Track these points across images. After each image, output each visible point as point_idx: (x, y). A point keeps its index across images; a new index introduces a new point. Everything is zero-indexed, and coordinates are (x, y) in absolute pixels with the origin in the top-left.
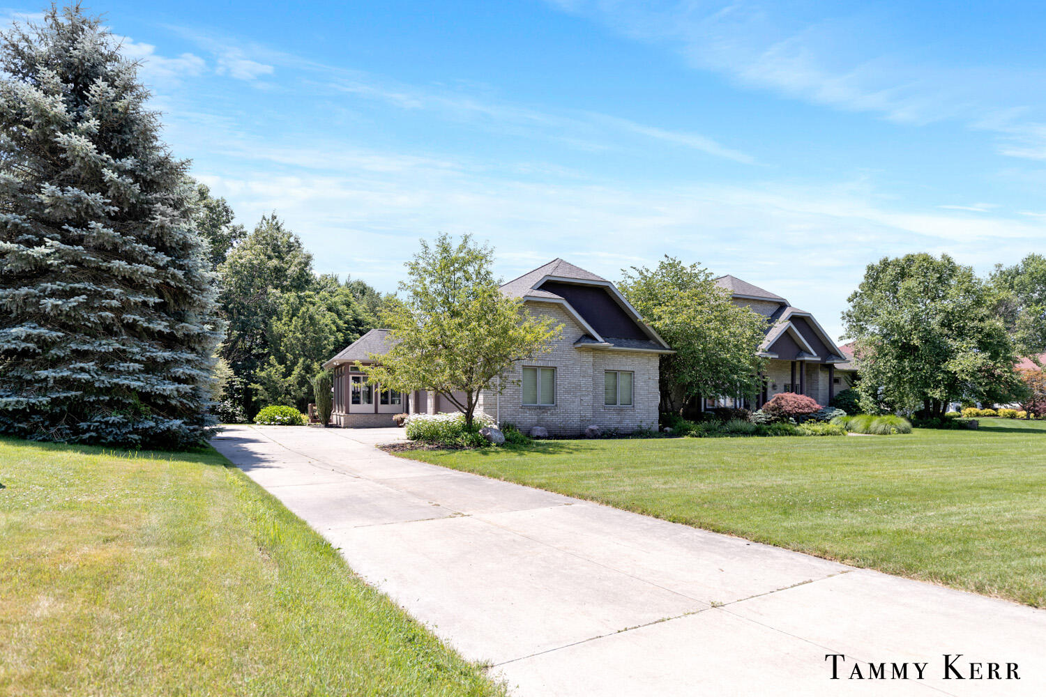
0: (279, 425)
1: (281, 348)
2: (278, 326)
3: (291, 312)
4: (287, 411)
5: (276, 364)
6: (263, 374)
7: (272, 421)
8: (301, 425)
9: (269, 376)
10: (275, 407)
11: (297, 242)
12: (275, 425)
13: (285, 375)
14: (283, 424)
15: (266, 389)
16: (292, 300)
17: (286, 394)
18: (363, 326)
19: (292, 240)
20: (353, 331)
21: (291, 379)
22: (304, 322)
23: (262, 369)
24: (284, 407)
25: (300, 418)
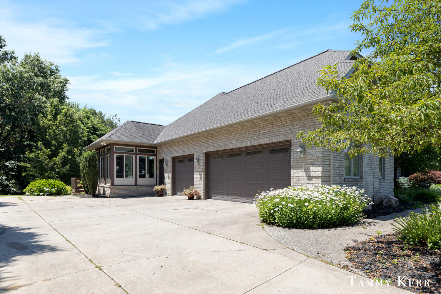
0: (47, 195)
1: (47, 137)
2: (43, 121)
3: (54, 112)
4: (54, 184)
5: (43, 148)
6: (32, 155)
7: (41, 192)
8: (67, 195)
9: (37, 157)
10: (43, 181)
11: (57, 69)
12: (44, 195)
13: (50, 157)
14: (51, 194)
15: (35, 167)
16: (55, 103)
17: (51, 171)
18: (98, 131)
19: (53, 68)
20: (93, 134)
21: (57, 160)
22: (66, 119)
23: (31, 152)
24: (51, 181)
25: (65, 189)
